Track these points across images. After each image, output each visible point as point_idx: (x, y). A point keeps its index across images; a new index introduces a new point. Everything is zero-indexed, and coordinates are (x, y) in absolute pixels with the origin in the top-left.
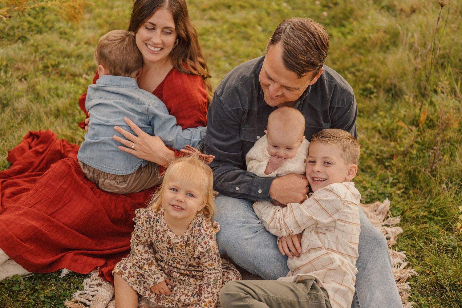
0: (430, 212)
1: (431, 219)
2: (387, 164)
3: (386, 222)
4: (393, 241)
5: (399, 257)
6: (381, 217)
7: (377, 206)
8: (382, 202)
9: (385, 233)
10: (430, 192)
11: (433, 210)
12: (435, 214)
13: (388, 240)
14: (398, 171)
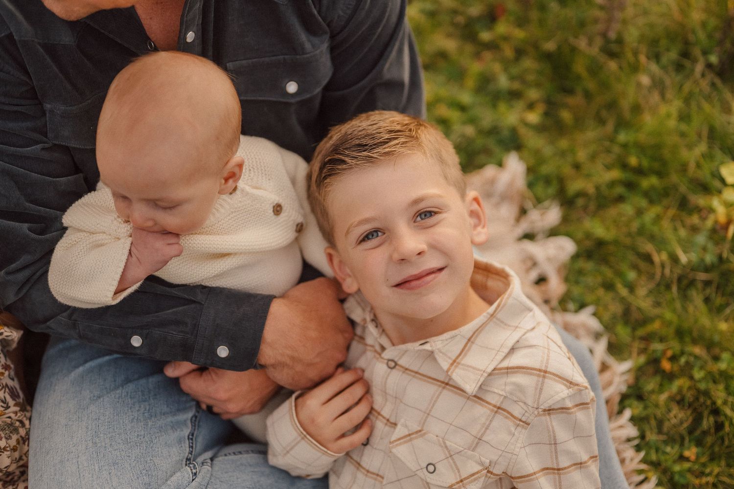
0: (624, 166)
1: (630, 186)
2: (485, 36)
3: (524, 227)
4: (556, 286)
5: (582, 332)
6: (508, 211)
7: (492, 182)
8: (500, 164)
9: (529, 264)
10: (612, 105)
11: (633, 161)
12: (640, 171)
13: (543, 287)
14: (520, 53)
